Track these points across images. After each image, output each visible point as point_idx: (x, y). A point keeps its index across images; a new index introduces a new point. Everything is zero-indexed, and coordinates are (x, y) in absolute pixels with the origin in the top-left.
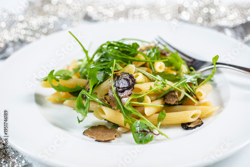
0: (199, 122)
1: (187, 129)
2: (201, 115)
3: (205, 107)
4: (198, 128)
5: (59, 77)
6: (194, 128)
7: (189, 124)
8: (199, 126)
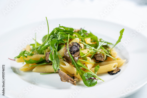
0: (118, 70)
1: (113, 74)
2: (118, 65)
3: (118, 61)
4: (119, 73)
5: (27, 55)
6: (117, 73)
7: (113, 71)
8: (119, 71)
